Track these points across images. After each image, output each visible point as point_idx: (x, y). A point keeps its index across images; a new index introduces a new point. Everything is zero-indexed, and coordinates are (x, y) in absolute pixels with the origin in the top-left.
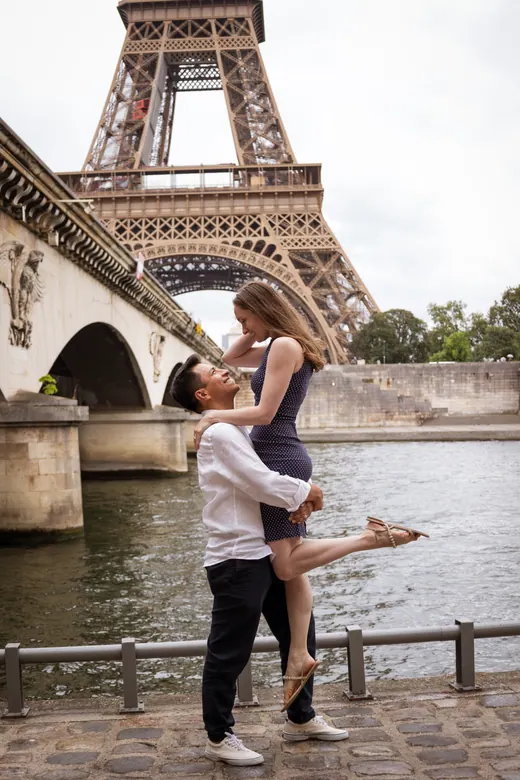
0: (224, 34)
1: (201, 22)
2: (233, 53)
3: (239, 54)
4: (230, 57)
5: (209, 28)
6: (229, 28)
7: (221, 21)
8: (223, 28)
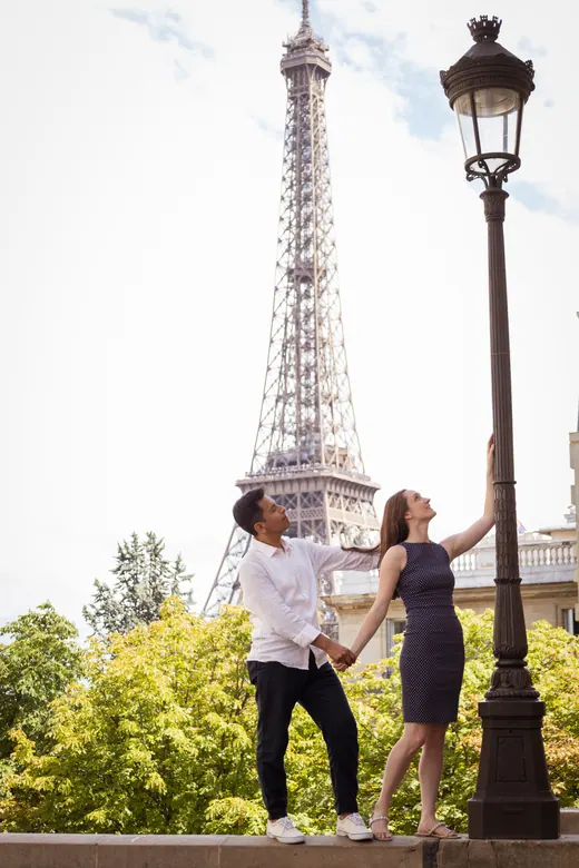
0: (306, 507)
1: (291, 496)
2: (308, 523)
3: (313, 524)
4: (307, 527)
5: (295, 502)
6: (309, 501)
7: (305, 495)
8: (305, 500)
